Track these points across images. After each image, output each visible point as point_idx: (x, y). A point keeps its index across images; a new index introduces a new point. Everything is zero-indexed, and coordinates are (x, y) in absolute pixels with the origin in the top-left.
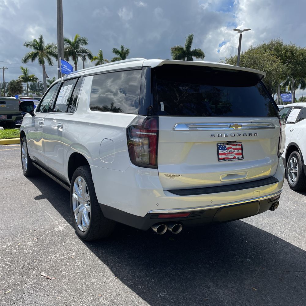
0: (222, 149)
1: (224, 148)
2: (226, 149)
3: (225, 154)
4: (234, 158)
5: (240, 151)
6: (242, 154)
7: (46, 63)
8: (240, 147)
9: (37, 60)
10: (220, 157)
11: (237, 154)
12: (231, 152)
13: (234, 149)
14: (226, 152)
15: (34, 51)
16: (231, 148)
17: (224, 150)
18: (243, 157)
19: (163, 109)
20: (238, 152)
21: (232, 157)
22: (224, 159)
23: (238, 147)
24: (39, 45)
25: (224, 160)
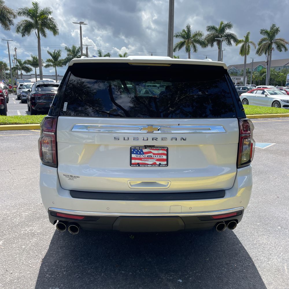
0: (137, 153)
1: (140, 152)
2: (143, 154)
3: (140, 159)
4: (154, 164)
5: (165, 157)
6: (167, 160)
7: (192, 50)
8: (165, 152)
9: (184, 48)
10: (133, 161)
11: (159, 160)
12: (151, 158)
13: (154, 154)
14: (142, 157)
15: (182, 40)
16: (150, 152)
17: (140, 154)
18: (167, 165)
19: (65, 109)
20: (160, 158)
21: (151, 163)
22: (139, 165)
23: (161, 152)
24: (186, 34)
25: (137, 165)
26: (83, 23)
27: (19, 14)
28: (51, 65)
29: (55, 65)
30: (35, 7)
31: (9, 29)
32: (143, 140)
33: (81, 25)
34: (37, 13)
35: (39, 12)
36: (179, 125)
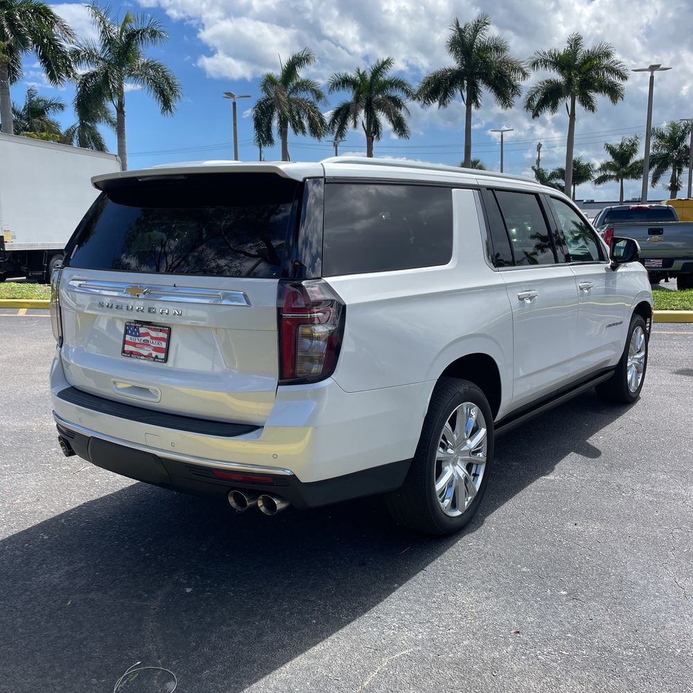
0: (131, 335)
1: (136, 333)
2: (139, 336)
3: (134, 344)
4: (149, 356)
5: (164, 345)
6: (167, 351)
8: (165, 336)
10: (128, 348)
11: (156, 349)
12: (146, 344)
13: (152, 338)
14: (137, 341)
16: (147, 334)
17: (136, 336)
18: (166, 360)
20: (158, 346)
21: (146, 353)
22: (131, 353)
23: (161, 335)
26: (658, 66)
27: (534, 65)
28: (611, 177)
29: (620, 176)
30: (571, 47)
31: (510, 106)
32: (127, 309)
33: (652, 74)
34: (576, 60)
35: (580, 56)
36: (175, 286)
